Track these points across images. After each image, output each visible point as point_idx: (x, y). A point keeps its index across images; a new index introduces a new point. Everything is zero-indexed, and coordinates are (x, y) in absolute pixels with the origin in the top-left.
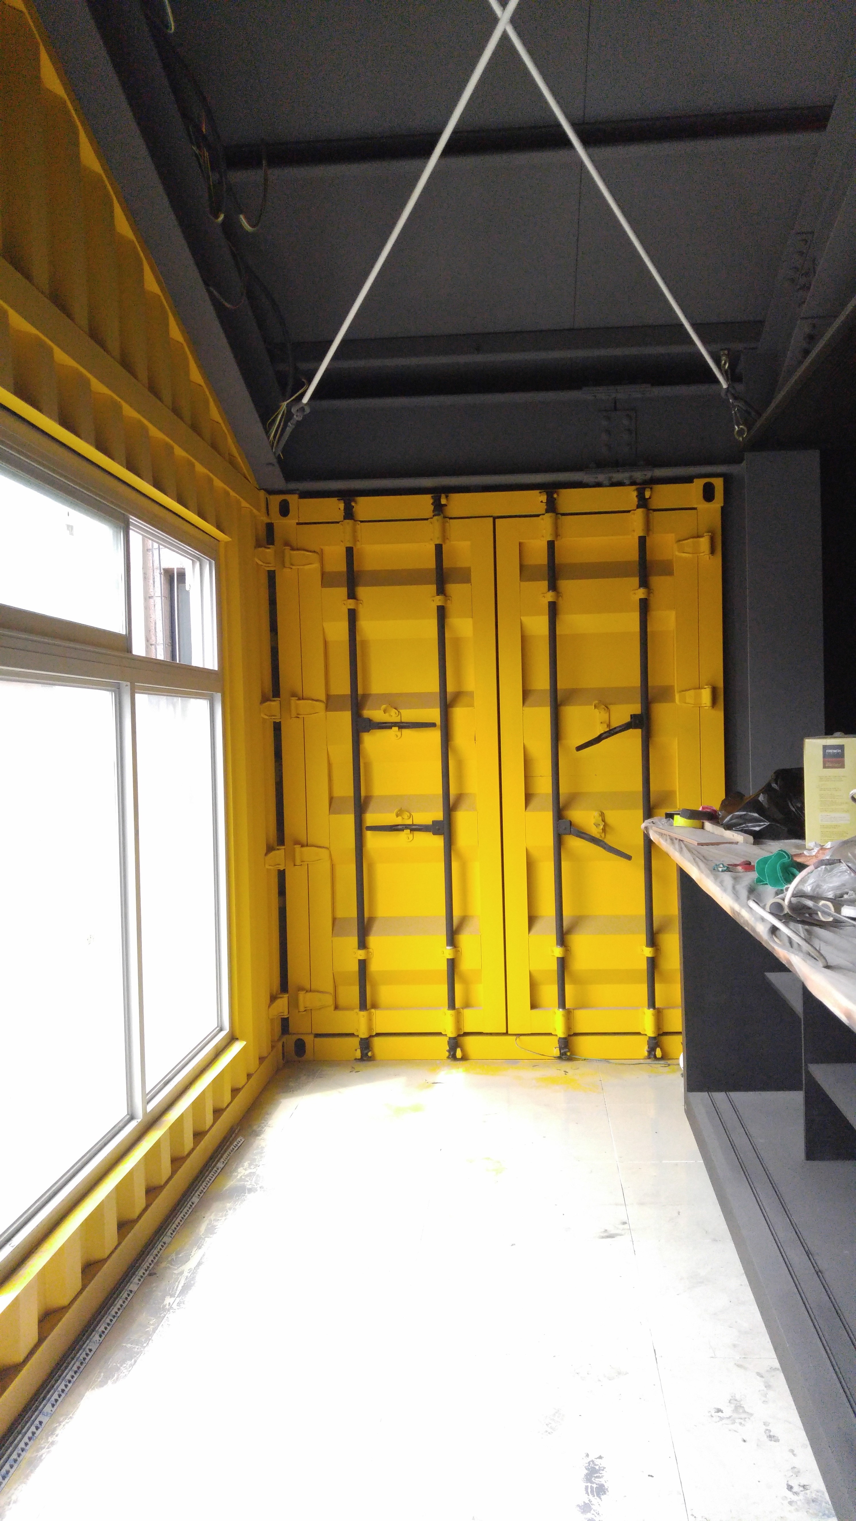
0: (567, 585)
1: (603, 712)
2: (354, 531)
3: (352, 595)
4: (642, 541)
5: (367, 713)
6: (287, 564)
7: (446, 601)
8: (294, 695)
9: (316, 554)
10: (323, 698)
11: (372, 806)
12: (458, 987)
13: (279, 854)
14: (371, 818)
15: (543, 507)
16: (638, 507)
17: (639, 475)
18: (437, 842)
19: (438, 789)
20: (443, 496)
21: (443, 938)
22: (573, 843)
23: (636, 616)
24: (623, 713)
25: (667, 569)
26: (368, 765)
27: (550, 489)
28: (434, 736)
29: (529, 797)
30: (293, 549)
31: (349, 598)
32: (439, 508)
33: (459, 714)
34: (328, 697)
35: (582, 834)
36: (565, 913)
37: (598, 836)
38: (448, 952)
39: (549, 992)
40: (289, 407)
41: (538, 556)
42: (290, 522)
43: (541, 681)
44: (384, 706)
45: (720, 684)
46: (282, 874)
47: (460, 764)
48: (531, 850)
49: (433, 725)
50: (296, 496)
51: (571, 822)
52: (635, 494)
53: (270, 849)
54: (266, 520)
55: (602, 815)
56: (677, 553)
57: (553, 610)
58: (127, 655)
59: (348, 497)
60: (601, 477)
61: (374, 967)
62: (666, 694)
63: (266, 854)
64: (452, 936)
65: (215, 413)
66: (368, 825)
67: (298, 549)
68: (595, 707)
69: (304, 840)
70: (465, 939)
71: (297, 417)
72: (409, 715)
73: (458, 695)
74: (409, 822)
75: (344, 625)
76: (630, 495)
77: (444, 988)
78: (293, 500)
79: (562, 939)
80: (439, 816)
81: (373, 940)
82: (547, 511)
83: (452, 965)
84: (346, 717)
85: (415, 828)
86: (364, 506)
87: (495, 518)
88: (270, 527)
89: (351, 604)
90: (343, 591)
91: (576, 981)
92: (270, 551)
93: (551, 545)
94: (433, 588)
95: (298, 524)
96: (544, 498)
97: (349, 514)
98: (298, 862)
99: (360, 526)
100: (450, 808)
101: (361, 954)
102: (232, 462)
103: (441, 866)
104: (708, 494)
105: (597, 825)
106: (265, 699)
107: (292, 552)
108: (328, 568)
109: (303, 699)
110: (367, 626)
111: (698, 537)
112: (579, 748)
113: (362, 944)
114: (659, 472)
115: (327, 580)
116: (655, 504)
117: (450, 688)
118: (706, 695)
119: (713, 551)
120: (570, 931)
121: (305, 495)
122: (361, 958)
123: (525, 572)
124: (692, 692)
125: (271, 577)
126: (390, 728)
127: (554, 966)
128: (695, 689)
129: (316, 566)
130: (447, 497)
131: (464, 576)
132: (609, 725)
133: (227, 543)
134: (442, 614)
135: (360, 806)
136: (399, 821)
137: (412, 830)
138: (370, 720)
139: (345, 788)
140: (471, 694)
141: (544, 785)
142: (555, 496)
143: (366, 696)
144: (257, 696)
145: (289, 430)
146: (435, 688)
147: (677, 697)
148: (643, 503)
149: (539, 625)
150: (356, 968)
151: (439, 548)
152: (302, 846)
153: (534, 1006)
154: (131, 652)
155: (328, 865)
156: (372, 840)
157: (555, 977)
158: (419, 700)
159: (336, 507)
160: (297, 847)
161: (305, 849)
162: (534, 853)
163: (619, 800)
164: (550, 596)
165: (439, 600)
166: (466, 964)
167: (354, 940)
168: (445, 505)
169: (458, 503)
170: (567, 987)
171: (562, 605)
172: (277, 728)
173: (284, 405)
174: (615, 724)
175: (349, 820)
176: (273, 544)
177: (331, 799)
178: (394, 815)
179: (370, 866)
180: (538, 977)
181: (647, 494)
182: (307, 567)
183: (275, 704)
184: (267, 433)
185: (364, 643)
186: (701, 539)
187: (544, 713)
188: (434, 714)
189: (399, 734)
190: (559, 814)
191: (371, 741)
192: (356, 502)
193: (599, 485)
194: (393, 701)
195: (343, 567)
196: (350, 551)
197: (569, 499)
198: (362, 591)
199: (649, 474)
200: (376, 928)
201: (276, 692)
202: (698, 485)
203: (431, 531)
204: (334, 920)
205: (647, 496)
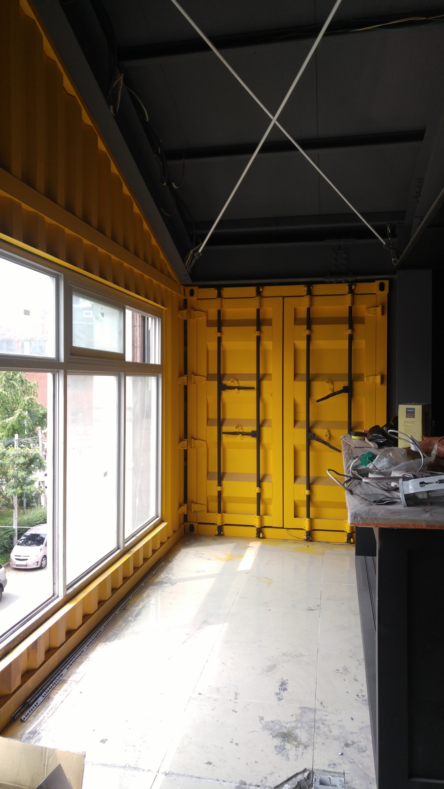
0: (316, 328)
1: (330, 385)
2: (221, 303)
3: (220, 331)
4: (350, 308)
5: (225, 382)
6: (192, 317)
7: (260, 333)
8: (193, 373)
9: (204, 313)
10: (206, 375)
11: (225, 423)
12: (261, 506)
13: (184, 443)
14: (225, 429)
15: (305, 293)
16: (349, 293)
17: (349, 279)
18: (254, 440)
19: (254, 416)
20: (261, 287)
21: (255, 483)
22: (315, 443)
23: (346, 342)
24: (340, 385)
25: (362, 321)
26: (224, 405)
27: (309, 285)
28: (254, 393)
29: (295, 422)
30: (195, 310)
31: (218, 332)
32: (259, 293)
33: (265, 384)
34: (208, 374)
35: (319, 440)
36: (311, 475)
37: (327, 441)
38: (257, 490)
39: (303, 510)
40: (194, 252)
41: (303, 313)
42: (194, 298)
43: (303, 370)
44: (231, 380)
45: (385, 374)
46: (186, 452)
47: (265, 406)
48: (296, 446)
49: (253, 388)
50: (197, 288)
51: (314, 434)
52: (347, 287)
53: (181, 440)
54: (183, 298)
55: (329, 431)
56: (366, 314)
57: (309, 339)
58: (123, 362)
59: (219, 288)
60: (332, 280)
61: (225, 494)
62: (360, 377)
63: (179, 443)
64: (259, 484)
65: (162, 256)
66: (224, 431)
67: (197, 310)
68: (327, 382)
69: (196, 437)
70: (265, 485)
71: (197, 257)
72: (242, 383)
73: (265, 375)
74: (242, 431)
75: (216, 344)
76: (345, 288)
77: (255, 506)
78: (196, 289)
79: (309, 487)
80: (255, 428)
81: (224, 483)
82: (307, 294)
83: (259, 495)
84: (214, 384)
85: (244, 434)
86: (227, 292)
87: (284, 297)
88: (185, 301)
89: (219, 334)
90: (216, 329)
91: (315, 506)
92: (185, 312)
93: (309, 310)
94: (255, 328)
95: (198, 299)
96: (306, 289)
97: (220, 295)
98: (193, 447)
99: (224, 301)
100: (260, 425)
101: (219, 489)
102: (169, 276)
103: (255, 451)
104: (382, 288)
105: (326, 436)
106: (181, 375)
107: (195, 312)
108: (210, 318)
109: (197, 375)
110: (226, 344)
111: (377, 306)
112: (318, 401)
113: (220, 484)
114: (359, 278)
115: (209, 324)
116: (357, 292)
117: (261, 372)
118: (378, 379)
119: (383, 313)
120: (313, 483)
121: (201, 287)
122: (219, 490)
123: (297, 321)
124: (372, 377)
125: (185, 322)
126: (234, 389)
127: (305, 499)
128: (374, 375)
129: (204, 318)
130: (263, 288)
131: (269, 323)
132: (333, 391)
133: (166, 311)
134: (259, 339)
135: (220, 423)
136: (237, 430)
137: (243, 435)
138: (225, 385)
139: (214, 415)
140: (270, 375)
141: (303, 417)
142: (311, 288)
143: (224, 375)
144: (178, 374)
145: (193, 262)
146: (255, 372)
147: (365, 379)
148: (351, 291)
149: (302, 345)
150: (216, 494)
151: (258, 311)
152: (195, 440)
153: (295, 516)
154: (125, 360)
155: (205, 448)
156: (225, 439)
157: (305, 504)
158: (247, 377)
159: (213, 292)
160: (193, 440)
161: (196, 441)
162: (297, 447)
163: (337, 425)
164: (307, 332)
165: (257, 333)
166: (266, 495)
167: (216, 482)
168: (262, 292)
169: (268, 291)
170: (311, 509)
171: (313, 336)
172: (186, 387)
173: (192, 251)
174: (336, 390)
175: (215, 428)
176: (187, 308)
177: (208, 419)
178: (235, 427)
179: (224, 450)
180: (298, 503)
181: (353, 287)
182: (200, 318)
183: (185, 378)
184: (184, 262)
185: (224, 351)
186: (378, 308)
187: (303, 385)
188: (254, 383)
189: (238, 392)
190: (309, 430)
191: (226, 394)
192: (222, 290)
193: (331, 283)
194: (236, 377)
195: (216, 318)
196: (219, 312)
197: (318, 289)
198: (224, 329)
199: (354, 279)
200: (226, 477)
201: (186, 372)
202: (377, 283)
203: (255, 302)
204: (208, 473)
205: (353, 288)
